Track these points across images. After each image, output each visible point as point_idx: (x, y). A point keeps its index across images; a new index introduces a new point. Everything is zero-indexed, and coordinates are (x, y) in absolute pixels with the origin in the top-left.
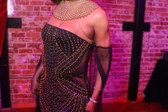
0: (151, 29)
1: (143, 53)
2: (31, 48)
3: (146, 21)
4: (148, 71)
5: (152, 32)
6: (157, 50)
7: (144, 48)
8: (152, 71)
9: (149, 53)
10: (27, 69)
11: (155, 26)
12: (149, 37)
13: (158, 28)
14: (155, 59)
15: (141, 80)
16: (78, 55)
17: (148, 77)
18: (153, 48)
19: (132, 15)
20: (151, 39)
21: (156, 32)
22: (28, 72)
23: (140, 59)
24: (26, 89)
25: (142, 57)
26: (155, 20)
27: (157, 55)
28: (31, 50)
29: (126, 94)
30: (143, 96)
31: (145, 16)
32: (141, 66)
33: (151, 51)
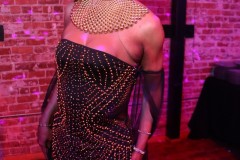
0: (196, 34)
1: (186, 69)
2: (20, 71)
3: (188, 23)
4: (193, 95)
5: (197, 39)
6: (205, 64)
7: (186, 62)
8: (199, 93)
9: (194, 68)
10: (16, 103)
11: (200, 30)
12: (194, 45)
13: (205, 32)
14: (202, 77)
15: (184, 108)
16: (119, 87)
17: (194, 103)
18: (199, 61)
19: (168, 15)
20: (197, 48)
21: (203, 38)
22: (19, 107)
23: (181, 78)
24: (17, 134)
25: (185, 74)
26: (200, 20)
27: (204, 71)
28: (21, 74)
29: (164, 129)
30: (188, 130)
31: (187, 16)
32: (184, 88)
33: (196, 65)
